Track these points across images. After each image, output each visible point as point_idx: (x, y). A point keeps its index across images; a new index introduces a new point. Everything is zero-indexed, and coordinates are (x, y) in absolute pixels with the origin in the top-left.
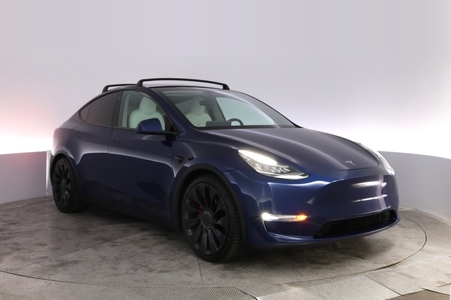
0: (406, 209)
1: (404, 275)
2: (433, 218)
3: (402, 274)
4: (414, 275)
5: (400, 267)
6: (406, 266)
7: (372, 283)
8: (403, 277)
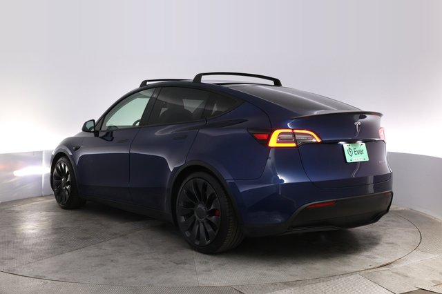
0: (401, 209)
1: (399, 274)
2: (428, 218)
3: (397, 273)
4: (409, 275)
5: (395, 266)
6: (400, 266)
7: (368, 282)
8: (398, 276)
